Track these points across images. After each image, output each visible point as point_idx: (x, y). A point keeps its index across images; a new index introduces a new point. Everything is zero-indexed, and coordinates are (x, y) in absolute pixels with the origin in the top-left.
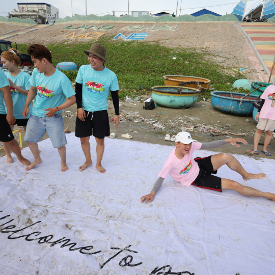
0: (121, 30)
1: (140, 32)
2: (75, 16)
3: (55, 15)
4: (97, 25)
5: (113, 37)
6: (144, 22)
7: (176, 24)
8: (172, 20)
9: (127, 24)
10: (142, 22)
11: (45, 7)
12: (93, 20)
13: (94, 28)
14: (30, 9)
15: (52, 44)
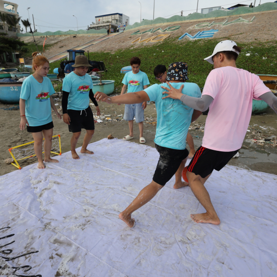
0: (187, 29)
1: (209, 29)
2: (143, 22)
3: (126, 23)
4: (163, 28)
5: (178, 38)
6: (214, 18)
7: (253, 15)
8: (249, 11)
9: (195, 23)
10: (211, 19)
11: (117, 17)
12: (160, 23)
13: (160, 31)
14: (105, 20)
15: (120, 50)
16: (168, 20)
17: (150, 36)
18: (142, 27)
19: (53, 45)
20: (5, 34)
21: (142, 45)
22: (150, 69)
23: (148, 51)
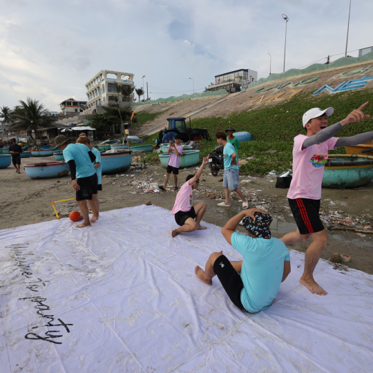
0: (329, 80)
1: (360, 77)
2: (269, 77)
4: (294, 81)
5: (312, 93)
9: (341, 70)
10: (368, 62)
11: (241, 73)
12: (293, 75)
13: (290, 86)
14: (226, 79)
15: (234, 114)
16: (303, 71)
17: (276, 94)
18: (268, 83)
19: (163, 112)
21: (263, 105)
22: (265, 135)
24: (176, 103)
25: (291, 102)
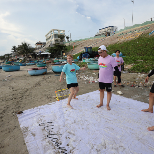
2: (125, 28)
3: (116, 30)
4: (138, 29)
5: (148, 34)
11: (111, 28)
12: (136, 27)
13: (136, 31)
14: (104, 31)
15: (111, 45)
16: (141, 25)
17: (130, 35)
18: (125, 31)
19: (78, 46)
20: (59, 43)
21: (124, 40)
22: (129, 53)
23: (128, 43)
24: (83, 42)
25: (138, 38)
